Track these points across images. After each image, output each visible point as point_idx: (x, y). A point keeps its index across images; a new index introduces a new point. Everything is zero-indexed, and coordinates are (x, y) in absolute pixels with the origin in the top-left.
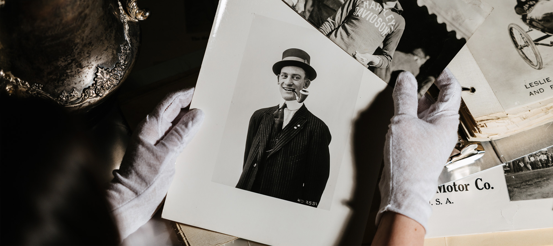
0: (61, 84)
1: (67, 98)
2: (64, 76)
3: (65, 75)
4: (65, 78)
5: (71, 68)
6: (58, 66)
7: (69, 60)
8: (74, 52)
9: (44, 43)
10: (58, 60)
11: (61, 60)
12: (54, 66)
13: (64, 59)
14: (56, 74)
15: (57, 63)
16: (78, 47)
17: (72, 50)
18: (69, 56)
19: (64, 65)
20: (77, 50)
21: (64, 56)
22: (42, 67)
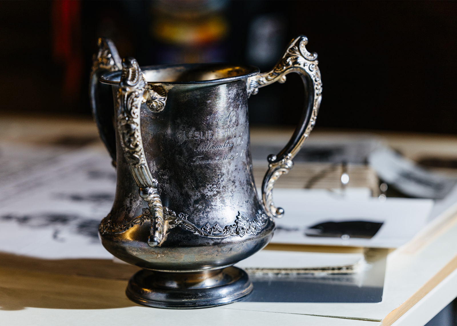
0: (206, 216)
1: (210, 230)
2: (209, 208)
3: (210, 207)
4: (209, 211)
5: (216, 201)
6: (205, 195)
7: (214, 191)
8: (220, 183)
9: (195, 161)
10: (205, 187)
11: (208, 188)
12: (201, 193)
13: (210, 187)
14: (201, 204)
15: (204, 190)
16: (223, 179)
17: (218, 180)
18: (215, 186)
19: (210, 195)
20: (222, 181)
21: (210, 184)
22: (191, 193)
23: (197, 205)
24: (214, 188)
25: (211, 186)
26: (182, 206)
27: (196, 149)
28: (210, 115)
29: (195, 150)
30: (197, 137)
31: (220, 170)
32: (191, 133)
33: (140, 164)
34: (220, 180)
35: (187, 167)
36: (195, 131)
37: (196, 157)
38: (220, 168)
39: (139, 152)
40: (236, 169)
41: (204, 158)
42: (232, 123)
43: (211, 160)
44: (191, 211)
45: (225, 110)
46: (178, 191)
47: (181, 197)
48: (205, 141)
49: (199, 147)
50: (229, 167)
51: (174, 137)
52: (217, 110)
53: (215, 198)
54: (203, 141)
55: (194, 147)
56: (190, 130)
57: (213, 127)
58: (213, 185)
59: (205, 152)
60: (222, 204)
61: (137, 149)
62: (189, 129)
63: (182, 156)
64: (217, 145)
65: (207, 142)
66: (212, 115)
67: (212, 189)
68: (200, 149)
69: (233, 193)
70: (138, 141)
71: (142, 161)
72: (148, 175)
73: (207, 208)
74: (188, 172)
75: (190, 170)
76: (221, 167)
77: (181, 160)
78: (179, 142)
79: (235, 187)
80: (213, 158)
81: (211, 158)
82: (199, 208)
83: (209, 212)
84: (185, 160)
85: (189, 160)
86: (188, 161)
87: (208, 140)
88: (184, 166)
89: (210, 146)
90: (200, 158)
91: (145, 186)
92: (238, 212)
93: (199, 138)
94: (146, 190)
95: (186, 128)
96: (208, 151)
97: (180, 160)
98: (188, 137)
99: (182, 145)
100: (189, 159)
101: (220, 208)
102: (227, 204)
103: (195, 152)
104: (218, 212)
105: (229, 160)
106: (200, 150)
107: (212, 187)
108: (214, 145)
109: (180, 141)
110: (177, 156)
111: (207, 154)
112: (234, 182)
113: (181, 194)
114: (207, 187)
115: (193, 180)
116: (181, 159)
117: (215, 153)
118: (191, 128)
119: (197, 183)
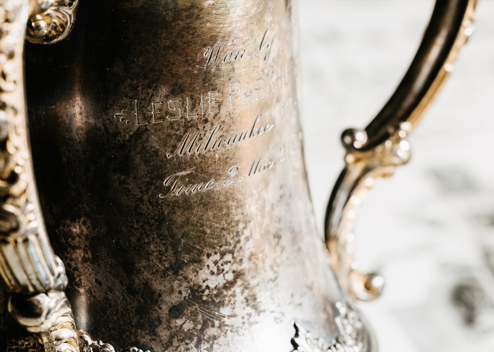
2: (213, 326)
3: (217, 323)
4: (216, 334)
5: (232, 302)
6: (200, 287)
7: (227, 272)
8: (241, 248)
9: (169, 187)
10: (200, 262)
11: (208, 266)
12: (189, 282)
13: (216, 263)
14: (192, 315)
15: (197, 272)
16: (251, 232)
17: (236, 239)
18: (228, 257)
19: (216, 288)
20: (247, 239)
21: (216, 253)
22: (158, 286)
23: (179, 322)
24: (226, 263)
25: (217, 257)
26: (133, 326)
27: (172, 152)
28: (212, 46)
29: (169, 156)
30: (172, 115)
31: (241, 206)
32: (156, 104)
33: (22, 230)
34: (242, 238)
35: (144, 207)
36: (167, 97)
37: (174, 175)
38: (241, 201)
39: (19, 196)
40: (281, 197)
41: (197, 175)
42: (270, 61)
43: (216, 180)
44: (161, 341)
45: (252, 23)
46: (121, 282)
47: (128, 300)
48: (197, 125)
49: (180, 145)
50: (264, 194)
51: (104, 120)
52: (230, 29)
53: (230, 293)
54: (191, 126)
55: (165, 146)
56: (153, 95)
57: (222, 79)
58: (223, 255)
59: (199, 160)
60: (249, 310)
61: (16, 189)
62: (150, 91)
63: (128, 176)
64: (231, 132)
65: (204, 127)
66: (216, 45)
67: (221, 268)
68: (183, 152)
69: (275, 268)
70: (17, 165)
71: (30, 221)
72: (46, 260)
73: (207, 327)
74: (148, 223)
75: (155, 215)
76: (242, 199)
77: (127, 188)
78: (120, 133)
79: (282, 252)
80: (221, 173)
81: (216, 175)
82: (186, 330)
83: (215, 338)
84: (140, 188)
85: (153, 187)
86: (148, 189)
87: (206, 121)
88: (137, 207)
89: (213, 140)
90: (183, 178)
91: (31, 289)
92: (295, 326)
93: (180, 116)
94: (36, 303)
95: (140, 88)
96: (208, 155)
97: (125, 188)
98: (147, 118)
99: (129, 141)
100: (151, 184)
101: (245, 320)
102: (262, 308)
103: (170, 160)
104: (241, 333)
105: (264, 172)
106: (185, 154)
107: (221, 262)
108: (224, 134)
109: (124, 130)
110: (115, 177)
111: (203, 165)
112: (278, 236)
113: (131, 291)
114: (206, 264)
115: (164, 244)
116: (126, 186)
117: (226, 158)
118: (156, 89)
119: (176, 253)
